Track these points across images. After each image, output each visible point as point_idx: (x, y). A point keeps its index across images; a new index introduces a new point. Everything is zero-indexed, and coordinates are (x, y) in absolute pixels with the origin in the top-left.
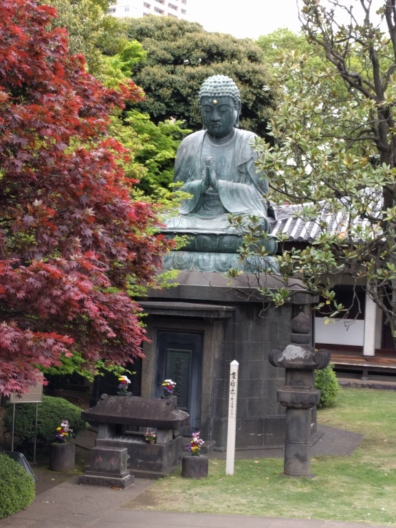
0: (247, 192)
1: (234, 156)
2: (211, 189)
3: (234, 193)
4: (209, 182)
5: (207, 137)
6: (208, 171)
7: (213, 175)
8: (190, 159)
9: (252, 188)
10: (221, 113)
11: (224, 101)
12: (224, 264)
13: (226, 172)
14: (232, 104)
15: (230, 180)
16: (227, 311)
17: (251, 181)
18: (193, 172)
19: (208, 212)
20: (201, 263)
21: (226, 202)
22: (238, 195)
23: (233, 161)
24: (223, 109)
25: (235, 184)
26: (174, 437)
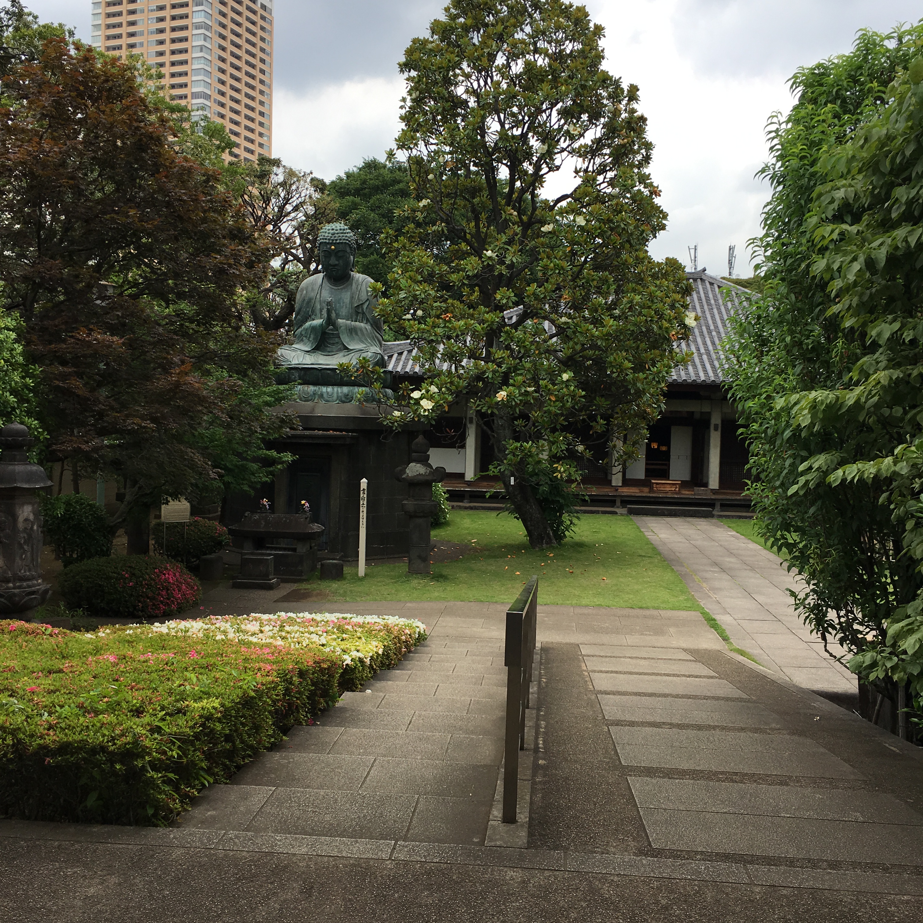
0: (364, 330)
1: (352, 298)
2: (331, 327)
3: (352, 331)
4: (330, 321)
5: (325, 280)
6: (329, 312)
7: (333, 315)
8: (310, 300)
9: (368, 327)
10: (338, 258)
11: (341, 247)
12: (346, 396)
13: (344, 312)
14: (348, 250)
15: (348, 320)
16: (352, 437)
17: (368, 320)
18: (313, 311)
19: (328, 349)
20: (325, 395)
21: (345, 339)
22: (357, 334)
23: (351, 303)
24: (340, 254)
25: (353, 323)
26: (311, 548)
